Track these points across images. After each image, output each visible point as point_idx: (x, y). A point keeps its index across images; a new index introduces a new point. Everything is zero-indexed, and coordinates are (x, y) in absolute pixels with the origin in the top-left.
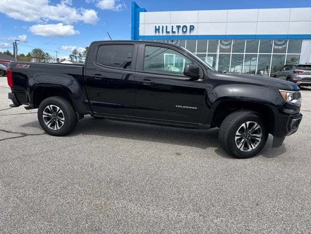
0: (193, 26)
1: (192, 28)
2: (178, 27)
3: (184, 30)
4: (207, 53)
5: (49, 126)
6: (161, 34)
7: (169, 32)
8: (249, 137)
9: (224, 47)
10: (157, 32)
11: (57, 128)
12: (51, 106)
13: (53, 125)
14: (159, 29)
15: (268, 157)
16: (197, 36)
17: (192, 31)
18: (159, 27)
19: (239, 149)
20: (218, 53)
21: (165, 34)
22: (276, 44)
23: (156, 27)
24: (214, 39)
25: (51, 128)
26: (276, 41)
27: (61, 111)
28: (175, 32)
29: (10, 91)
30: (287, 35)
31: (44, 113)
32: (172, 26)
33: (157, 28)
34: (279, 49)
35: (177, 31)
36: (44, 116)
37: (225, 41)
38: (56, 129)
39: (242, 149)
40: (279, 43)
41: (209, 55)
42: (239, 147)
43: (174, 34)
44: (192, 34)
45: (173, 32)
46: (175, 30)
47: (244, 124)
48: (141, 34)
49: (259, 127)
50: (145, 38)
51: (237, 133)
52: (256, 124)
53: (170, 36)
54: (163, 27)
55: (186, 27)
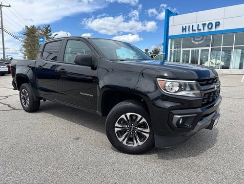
0: (219, 22)
1: (217, 24)
2: (204, 25)
3: (210, 27)
4: (234, 46)
5: (24, 104)
6: (187, 33)
7: (195, 30)
8: (134, 130)
10: (184, 31)
12: (24, 90)
16: (222, 31)
17: (217, 27)
18: (186, 26)
19: (122, 142)
21: (191, 32)
23: (183, 27)
28: (200, 30)
31: (22, 94)
32: (198, 25)
36: (22, 97)
39: (124, 143)
41: (236, 48)
42: (121, 139)
43: (200, 32)
44: (218, 29)
45: (198, 30)
46: (201, 27)
47: (124, 115)
48: (170, 34)
49: (144, 120)
50: (173, 37)
51: (117, 125)
52: (140, 116)
53: (195, 33)
54: (189, 26)
55: (212, 23)
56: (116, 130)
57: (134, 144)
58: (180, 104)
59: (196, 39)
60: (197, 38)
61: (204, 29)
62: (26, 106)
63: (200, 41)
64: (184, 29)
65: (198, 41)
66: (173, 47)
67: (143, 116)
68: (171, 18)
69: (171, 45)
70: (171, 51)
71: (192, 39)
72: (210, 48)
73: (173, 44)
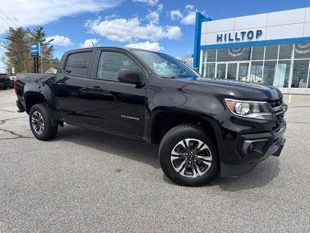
0: (261, 31)
1: (259, 33)
2: (243, 33)
3: (250, 36)
4: (278, 60)
5: (35, 130)
6: (223, 42)
7: (232, 40)
8: (193, 159)
9: (301, 52)
10: (220, 40)
13: (38, 129)
14: (221, 38)
16: (265, 41)
17: (259, 37)
18: (221, 35)
19: (178, 173)
20: (293, 59)
21: (228, 42)
23: (218, 35)
24: (288, 43)
25: (37, 132)
27: (42, 117)
28: (239, 39)
31: (33, 118)
32: (236, 33)
33: (220, 36)
35: (241, 38)
36: (32, 121)
37: (302, 45)
39: (182, 173)
41: (280, 62)
42: (177, 170)
43: (238, 42)
44: (261, 39)
45: (237, 39)
46: (239, 36)
47: (182, 141)
48: (202, 44)
49: (205, 147)
50: (206, 48)
51: (173, 152)
52: (201, 143)
53: (233, 44)
54: (226, 34)
55: (252, 32)
56: (172, 158)
57: (193, 175)
58: (251, 128)
59: (234, 51)
60: (235, 49)
61: (243, 38)
62: (40, 133)
63: (239, 53)
64: (219, 38)
65: (236, 53)
66: (206, 60)
67: (205, 142)
68: (204, 24)
69: (204, 57)
70: (203, 64)
71: (229, 50)
72: (250, 62)
73: (206, 55)
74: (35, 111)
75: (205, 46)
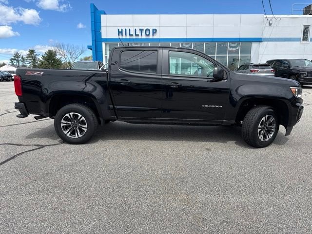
0: (156, 30)
2: (141, 30)
3: (148, 33)
5: (68, 135)
6: (124, 37)
7: (132, 35)
8: (266, 128)
10: (120, 34)
11: (78, 135)
12: (71, 114)
13: (73, 133)
14: (122, 32)
15: (280, 144)
16: (160, 39)
17: (154, 34)
18: (122, 30)
19: (260, 140)
21: (128, 37)
22: (230, 47)
24: (176, 42)
26: (230, 44)
27: (83, 118)
28: (138, 35)
29: (18, 101)
30: (240, 38)
31: (63, 121)
32: (135, 30)
33: (120, 31)
34: (233, 51)
35: (140, 34)
36: (62, 125)
37: (186, 44)
38: (77, 137)
39: (262, 140)
40: (233, 45)
42: (260, 138)
43: (137, 37)
44: (156, 37)
45: (136, 35)
46: (138, 32)
47: (264, 118)
48: (104, 36)
50: (107, 41)
51: (259, 126)
53: (133, 39)
54: (126, 29)
55: (149, 30)
56: (259, 130)
57: (267, 139)
60: (135, 44)
61: (141, 35)
64: (120, 33)
66: (108, 53)
67: (274, 116)
68: (103, 17)
69: (106, 50)
70: (106, 57)
71: (130, 45)
73: (108, 49)
74: (69, 112)
75: (107, 39)
